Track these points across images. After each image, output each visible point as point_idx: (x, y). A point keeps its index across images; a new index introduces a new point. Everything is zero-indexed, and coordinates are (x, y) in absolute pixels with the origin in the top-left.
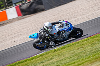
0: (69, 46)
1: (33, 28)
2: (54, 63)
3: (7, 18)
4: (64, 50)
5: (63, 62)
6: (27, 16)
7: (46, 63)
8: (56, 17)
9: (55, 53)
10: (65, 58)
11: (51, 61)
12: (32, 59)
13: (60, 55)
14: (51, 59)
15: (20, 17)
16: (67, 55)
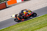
0: (45, 16)
1: (29, 7)
2: (38, 23)
3: (16, 2)
4: (43, 18)
5: (43, 23)
6: (26, 1)
7: (34, 23)
8: (39, 2)
9: (39, 19)
10: (44, 21)
11: (37, 22)
12: (28, 21)
13: (41, 20)
14: (37, 21)
15: (23, 2)
16: (44, 20)
